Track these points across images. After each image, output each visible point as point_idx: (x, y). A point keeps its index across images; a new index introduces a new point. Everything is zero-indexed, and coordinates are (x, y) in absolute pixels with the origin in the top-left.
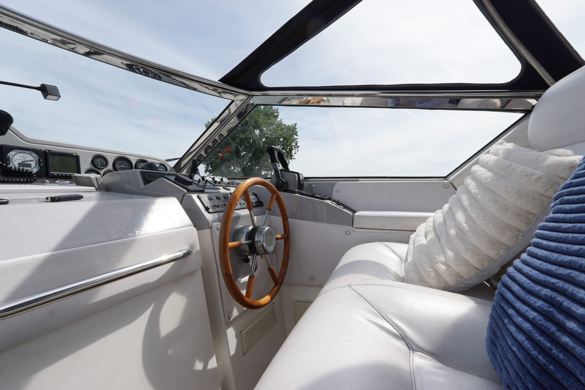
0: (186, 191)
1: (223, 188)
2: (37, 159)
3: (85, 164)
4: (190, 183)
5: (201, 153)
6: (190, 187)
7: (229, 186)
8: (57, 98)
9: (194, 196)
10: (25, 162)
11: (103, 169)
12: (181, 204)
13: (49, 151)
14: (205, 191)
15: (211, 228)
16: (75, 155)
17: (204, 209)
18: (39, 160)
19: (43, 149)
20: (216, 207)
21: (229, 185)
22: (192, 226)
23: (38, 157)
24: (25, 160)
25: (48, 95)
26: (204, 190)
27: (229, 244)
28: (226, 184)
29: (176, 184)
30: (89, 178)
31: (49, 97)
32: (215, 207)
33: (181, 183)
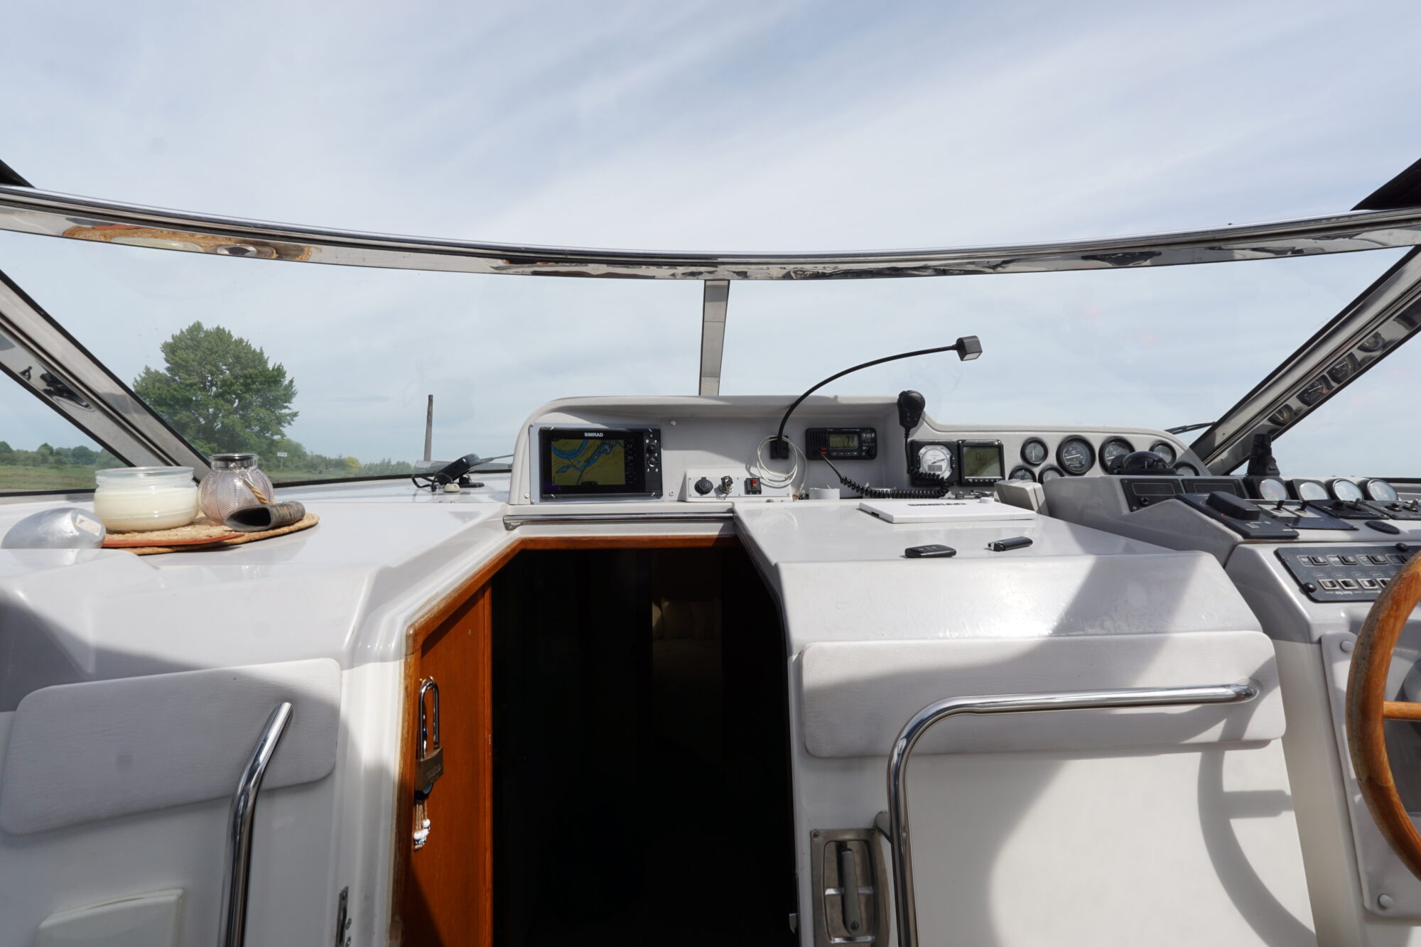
0: (1239, 537)
1: (1368, 525)
2: (948, 457)
3: (1012, 459)
4: (1253, 516)
5: (1287, 403)
6: (1252, 526)
7: (1394, 518)
8: (977, 354)
9: (1266, 553)
10: (935, 462)
11: (1038, 465)
12: (1224, 567)
13: (963, 441)
14: (1299, 537)
15: (1320, 641)
16: (996, 443)
17: (1297, 587)
18: (951, 457)
19: (955, 440)
20: (1338, 587)
21: (1392, 513)
22: (1258, 630)
23: (950, 454)
24: (935, 460)
25: (966, 354)
26: (1298, 535)
27: (1385, 706)
28: (1382, 508)
29: (1212, 517)
30: (1023, 490)
31: (968, 357)
32: (1334, 586)
33: (1226, 513)
